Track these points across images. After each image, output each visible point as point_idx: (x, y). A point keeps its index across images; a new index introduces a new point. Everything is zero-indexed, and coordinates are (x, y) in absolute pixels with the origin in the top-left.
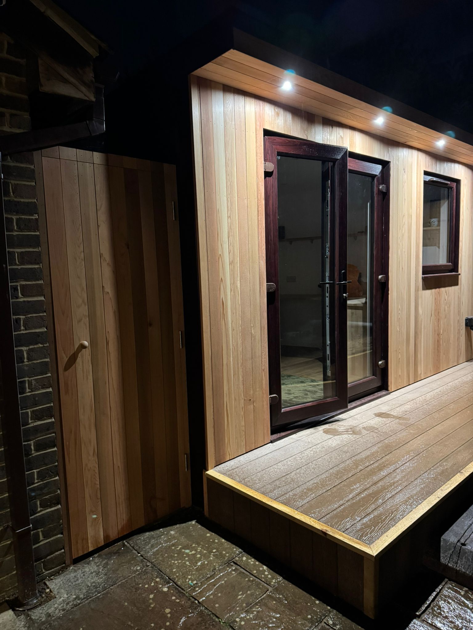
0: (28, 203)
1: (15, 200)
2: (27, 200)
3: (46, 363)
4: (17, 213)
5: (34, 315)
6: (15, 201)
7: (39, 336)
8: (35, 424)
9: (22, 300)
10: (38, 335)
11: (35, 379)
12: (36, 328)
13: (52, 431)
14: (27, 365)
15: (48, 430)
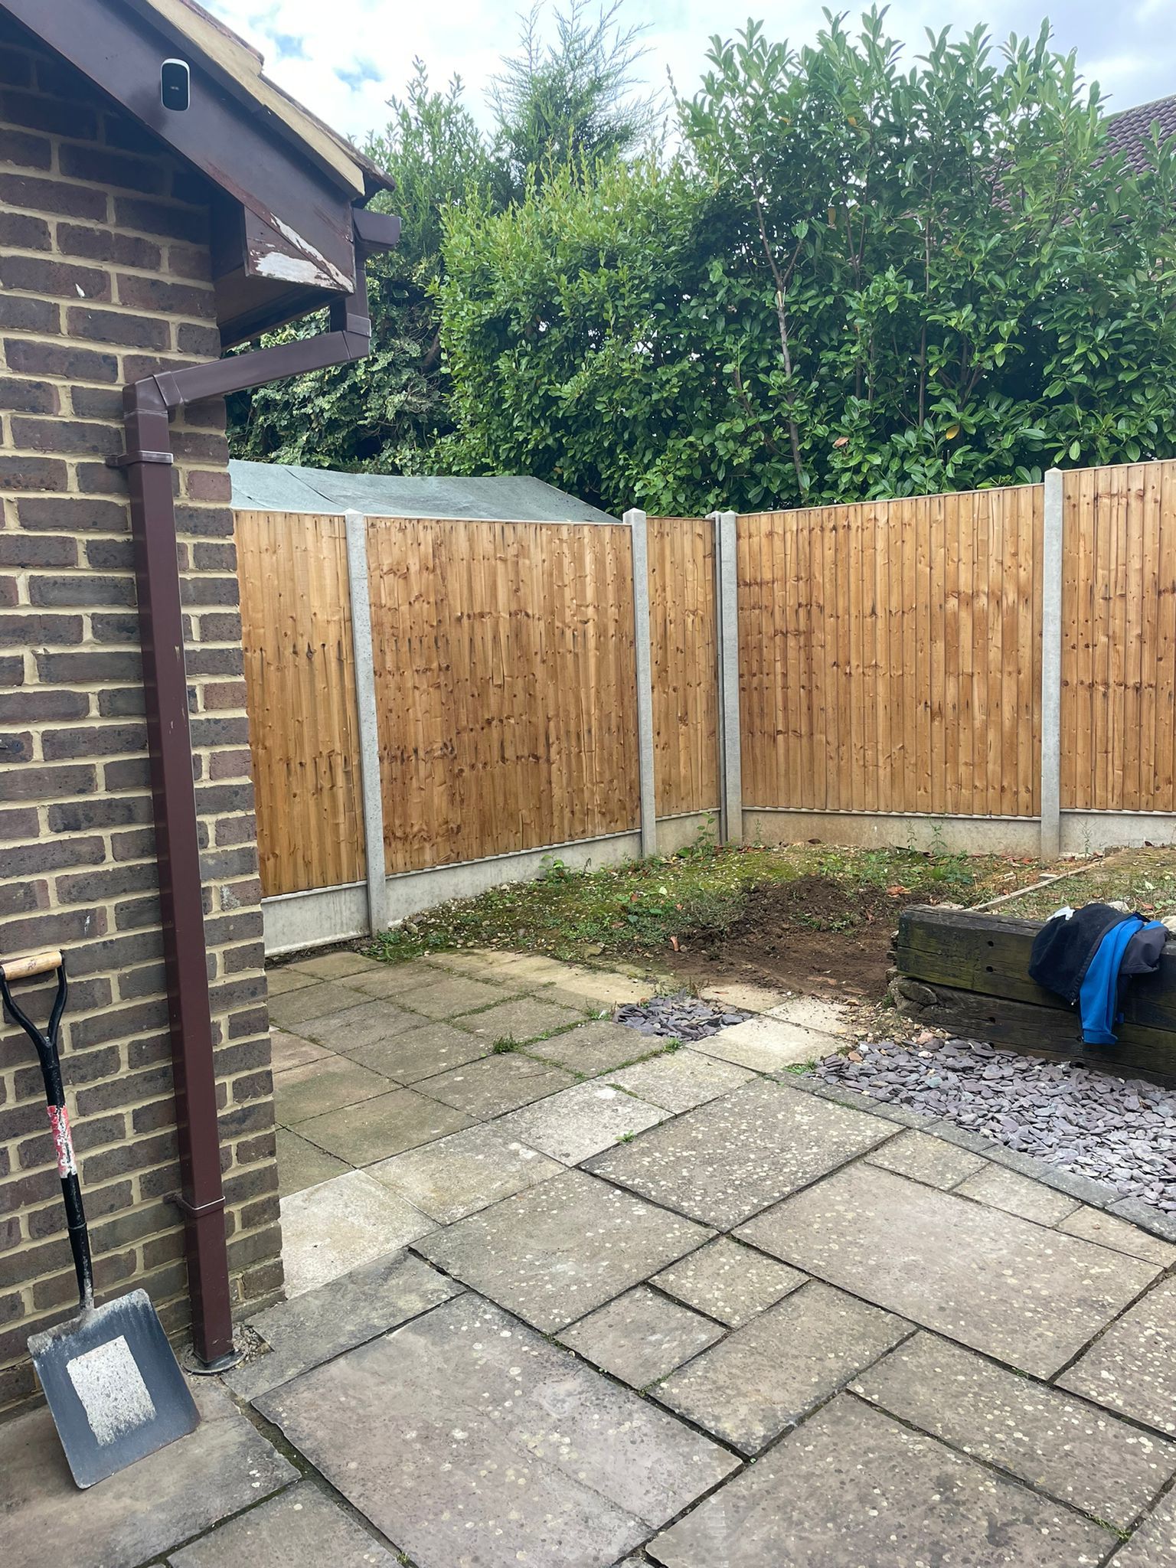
0: (215, 510)
1: (191, 504)
2: (212, 506)
3: (251, 850)
4: (195, 532)
5: (228, 748)
6: (190, 509)
7: (236, 793)
8: (228, 981)
9: (203, 717)
10: (235, 791)
11: (230, 886)
12: (229, 776)
13: (261, 997)
14: (212, 856)
15: (253, 994)
